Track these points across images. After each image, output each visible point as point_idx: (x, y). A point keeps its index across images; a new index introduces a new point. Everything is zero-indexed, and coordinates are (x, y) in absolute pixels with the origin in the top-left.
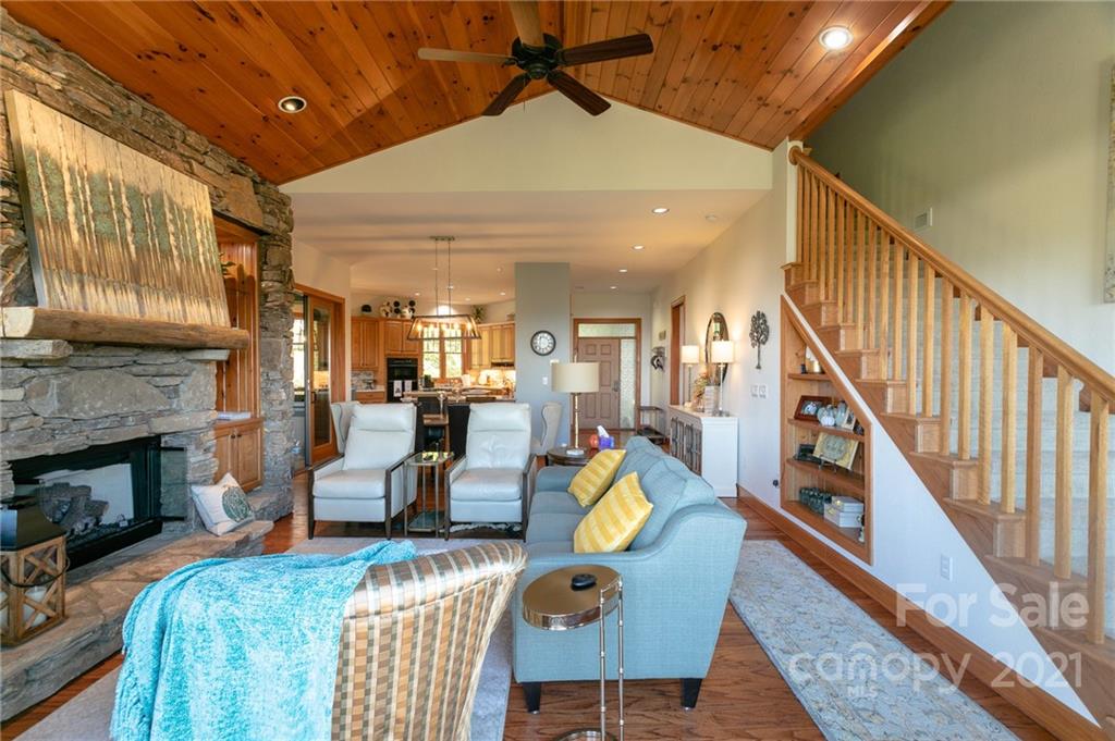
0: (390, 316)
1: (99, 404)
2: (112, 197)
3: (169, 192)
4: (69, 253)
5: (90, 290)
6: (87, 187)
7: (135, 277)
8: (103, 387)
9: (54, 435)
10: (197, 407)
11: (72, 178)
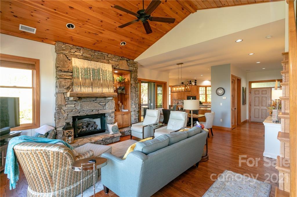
0: (188, 84)
1: (88, 108)
2: (89, 71)
3: (102, 68)
4: (79, 82)
5: (82, 88)
6: (84, 70)
7: (92, 85)
8: (89, 104)
9: (79, 113)
10: (109, 108)
11: (81, 70)
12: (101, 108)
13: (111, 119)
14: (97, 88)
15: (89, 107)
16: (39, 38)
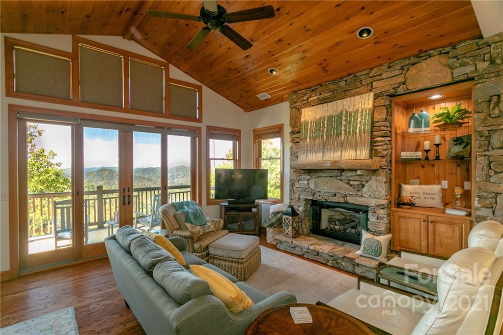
1: (325, 188)
2: (322, 124)
3: (347, 108)
4: (306, 146)
6: (315, 125)
7: (324, 147)
8: (327, 183)
9: (314, 195)
10: (370, 195)
11: (311, 124)
12: (351, 193)
13: (376, 221)
14: (332, 152)
15: (328, 186)
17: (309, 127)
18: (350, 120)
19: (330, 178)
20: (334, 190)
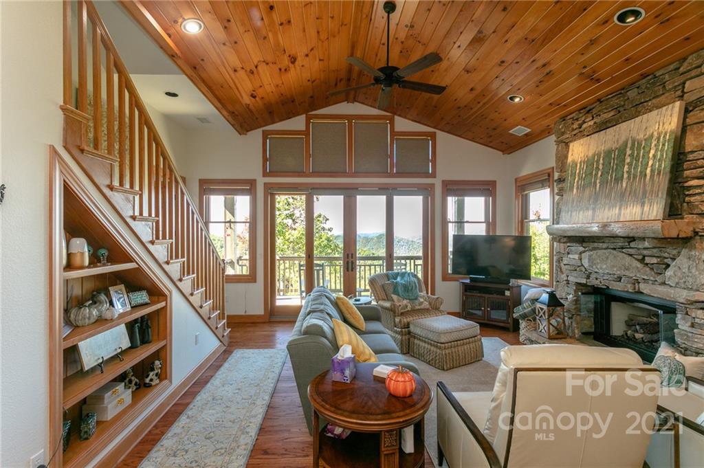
4: (571, 201)
8: (607, 258)
9: (588, 277)
10: (677, 283)
11: (581, 166)
12: (645, 277)
13: (689, 329)
14: (607, 209)
15: (608, 264)
16: (543, 131)
17: (578, 171)
18: (638, 154)
19: (612, 251)
20: (617, 270)
